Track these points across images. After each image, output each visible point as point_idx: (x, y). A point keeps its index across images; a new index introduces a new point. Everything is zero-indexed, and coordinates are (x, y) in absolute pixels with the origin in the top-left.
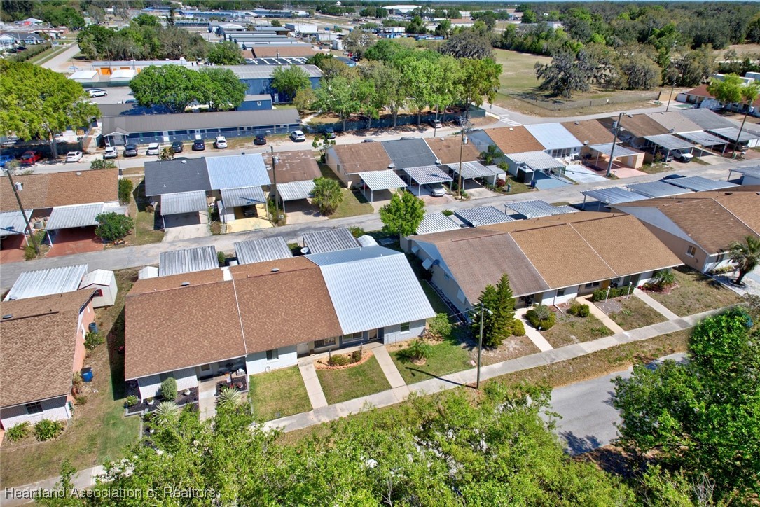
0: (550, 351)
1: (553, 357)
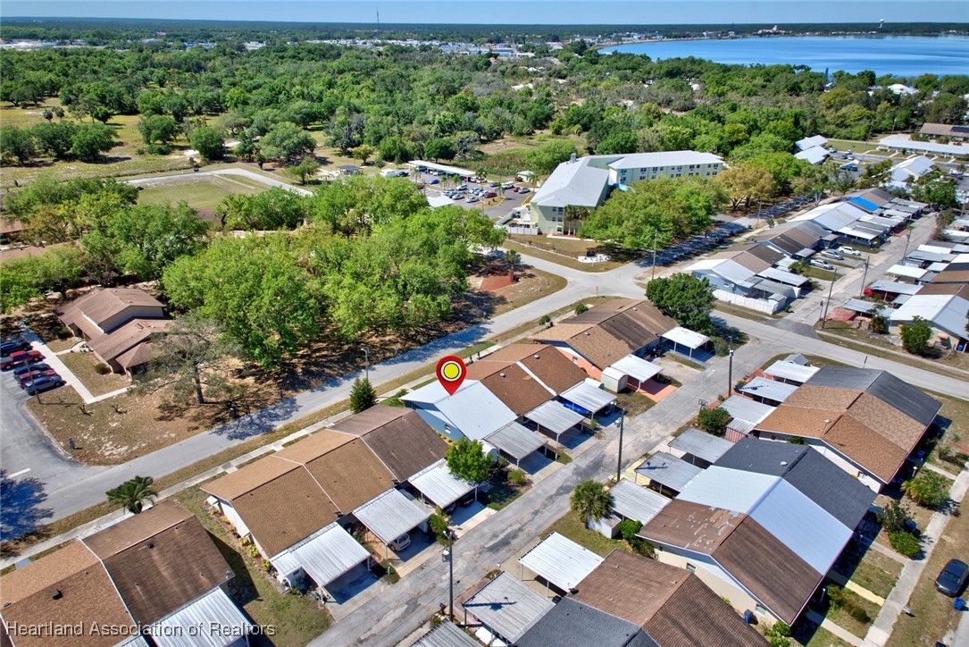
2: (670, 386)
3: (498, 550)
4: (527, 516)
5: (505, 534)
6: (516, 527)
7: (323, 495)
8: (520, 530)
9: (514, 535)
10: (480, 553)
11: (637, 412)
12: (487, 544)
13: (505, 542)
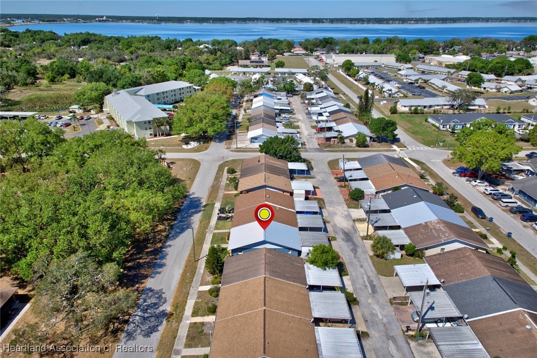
0: (198, 289)
1: (194, 288)
3: (377, 291)
4: (361, 270)
6: (365, 277)
7: (293, 317)
8: (369, 277)
9: (371, 281)
12: (369, 291)
13: (374, 286)
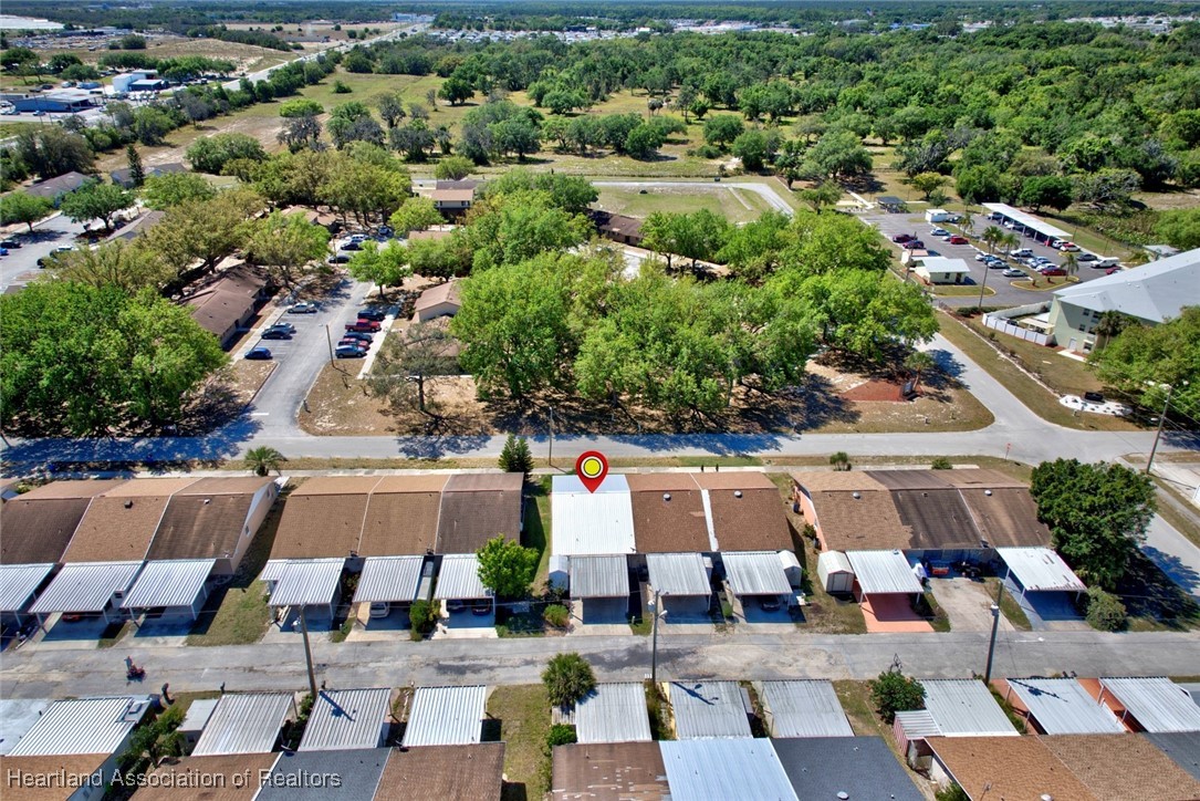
2: (926, 623)
3: (445, 673)
4: (517, 659)
5: (472, 662)
6: (490, 663)
7: (360, 529)
8: (491, 668)
9: (476, 670)
10: (428, 665)
11: (819, 629)
12: (445, 660)
13: (461, 671)
